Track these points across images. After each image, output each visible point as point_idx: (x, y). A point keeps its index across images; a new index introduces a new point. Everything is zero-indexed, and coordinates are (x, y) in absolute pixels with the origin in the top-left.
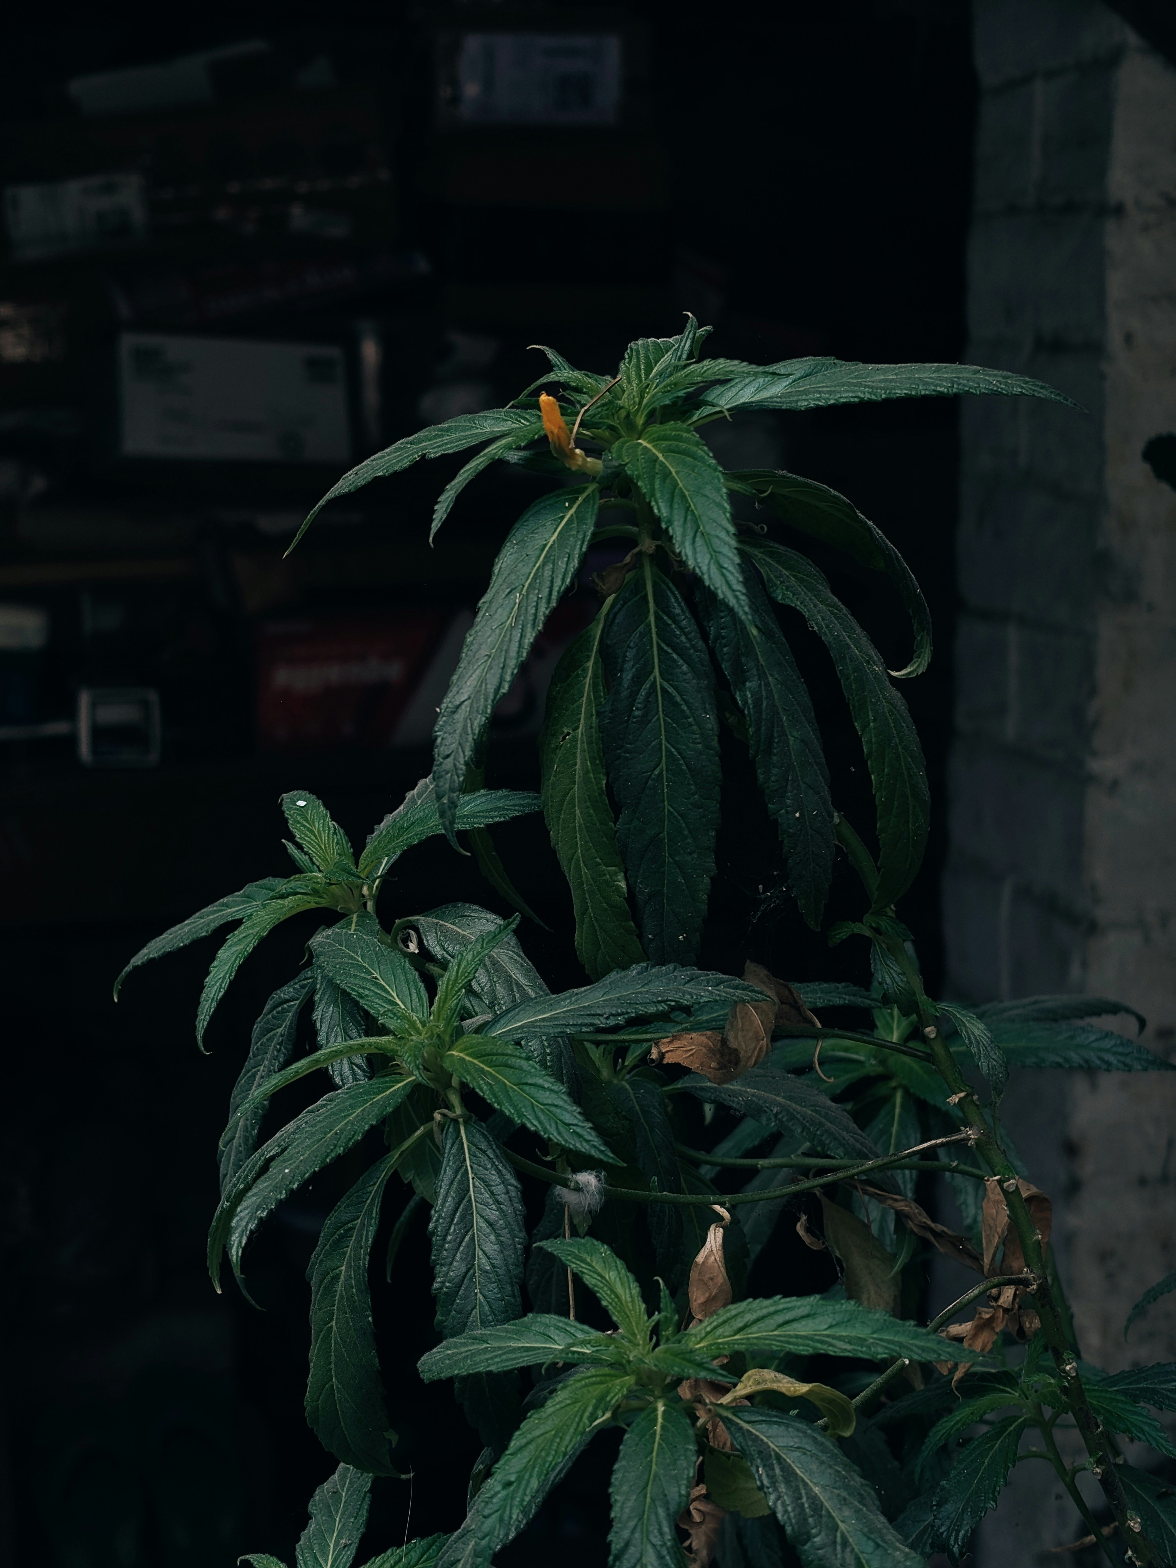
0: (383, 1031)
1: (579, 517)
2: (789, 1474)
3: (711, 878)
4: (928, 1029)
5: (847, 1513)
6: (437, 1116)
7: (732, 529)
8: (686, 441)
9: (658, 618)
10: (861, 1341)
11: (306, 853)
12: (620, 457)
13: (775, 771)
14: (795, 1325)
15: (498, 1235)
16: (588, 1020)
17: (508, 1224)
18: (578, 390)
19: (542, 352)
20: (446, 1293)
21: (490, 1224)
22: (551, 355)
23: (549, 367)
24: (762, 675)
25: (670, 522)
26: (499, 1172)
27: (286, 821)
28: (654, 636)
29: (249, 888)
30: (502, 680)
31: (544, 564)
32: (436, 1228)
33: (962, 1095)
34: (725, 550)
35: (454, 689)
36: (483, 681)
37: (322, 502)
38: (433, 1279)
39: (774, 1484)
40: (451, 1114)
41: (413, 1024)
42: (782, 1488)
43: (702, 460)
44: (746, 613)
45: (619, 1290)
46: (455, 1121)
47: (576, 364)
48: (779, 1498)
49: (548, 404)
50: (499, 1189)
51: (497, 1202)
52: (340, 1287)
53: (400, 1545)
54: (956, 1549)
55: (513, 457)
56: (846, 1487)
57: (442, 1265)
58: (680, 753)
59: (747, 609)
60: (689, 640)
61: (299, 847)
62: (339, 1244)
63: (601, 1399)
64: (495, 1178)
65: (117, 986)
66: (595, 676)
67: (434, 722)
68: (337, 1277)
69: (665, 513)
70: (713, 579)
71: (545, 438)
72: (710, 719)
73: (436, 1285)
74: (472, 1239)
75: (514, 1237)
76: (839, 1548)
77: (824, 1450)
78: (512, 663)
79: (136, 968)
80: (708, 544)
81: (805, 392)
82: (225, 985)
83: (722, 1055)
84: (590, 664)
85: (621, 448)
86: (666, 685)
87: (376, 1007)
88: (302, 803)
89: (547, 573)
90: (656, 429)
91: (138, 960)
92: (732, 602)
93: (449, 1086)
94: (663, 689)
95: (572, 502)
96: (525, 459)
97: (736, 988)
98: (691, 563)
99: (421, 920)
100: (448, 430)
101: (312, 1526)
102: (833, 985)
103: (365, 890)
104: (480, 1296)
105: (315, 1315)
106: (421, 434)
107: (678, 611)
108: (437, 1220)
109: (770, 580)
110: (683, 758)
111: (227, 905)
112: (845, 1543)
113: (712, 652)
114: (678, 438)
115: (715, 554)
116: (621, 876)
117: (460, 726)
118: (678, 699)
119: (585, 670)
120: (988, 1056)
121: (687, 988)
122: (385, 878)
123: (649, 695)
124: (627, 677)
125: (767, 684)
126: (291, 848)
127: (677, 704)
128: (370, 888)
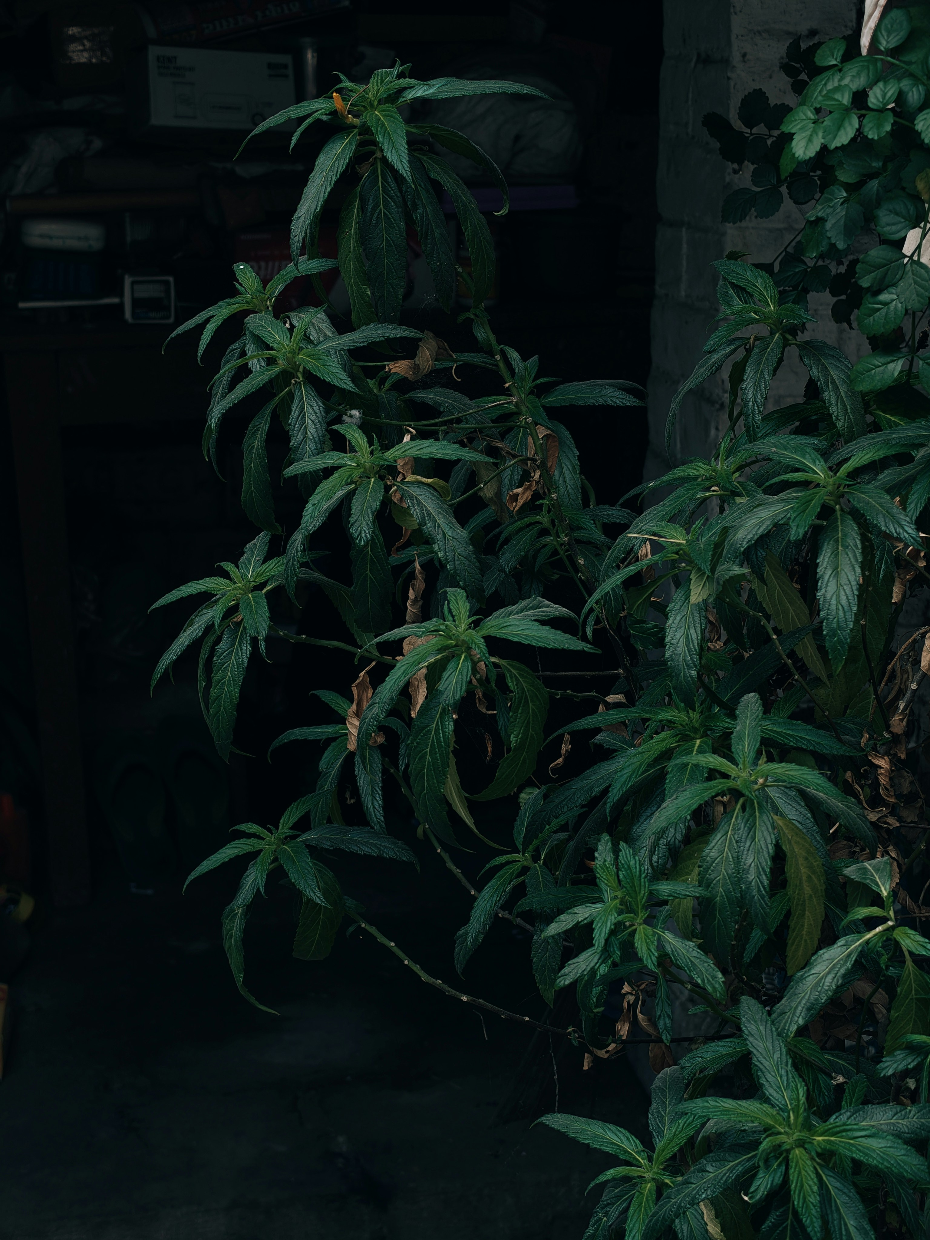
0: (272, 349)
1: (350, 143)
2: (419, 503)
4: (496, 356)
5: (440, 516)
6: (293, 381)
7: (406, 147)
8: (392, 112)
9: (382, 184)
10: (447, 454)
11: (244, 287)
12: (366, 118)
13: (429, 246)
14: (424, 450)
15: (315, 425)
16: (353, 344)
17: (319, 421)
18: (351, 91)
19: (338, 75)
20: (295, 447)
21: (313, 421)
22: (342, 77)
23: (341, 81)
24: (424, 207)
25: (383, 144)
26: (316, 402)
27: (235, 274)
28: (381, 191)
29: (219, 304)
30: (317, 206)
31: (335, 161)
32: (291, 422)
33: (510, 383)
34: (403, 155)
35: (299, 210)
36: (310, 206)
37: (249, 137)
38: (290, 441)
39: (413, 505)
40: (298, 380)
41: (283, 346)
42: (416, 507)
43: (398, 120)
44: (410, 179)
45: (359, 440)
46: (300, 383)
47: (352, 80)
48: (415, 510)
49: (336, 96)
50: (316, 408)
51: (315, 413)
52: (254, 450)
53: (279, 557)
54: (507, 570)
55: (325, 118)
56: (441, 508)
57: (294, 437)
58: (391, 238)
59: (410, 176)
60: (394, 193)
61: (241, 284)
62: (254, 434)
63: (350, 476)
64: (315, 404)
65: (164, 347)
66: (358, 208)
67: (291, 223)
68: (253, 447)
69: (381, 140)
70: (398, 165)
71: (336, 110)
72: (403, 225)
73: (291, 444)
74: (305, 427)
75: (321, 426)
76: (436, 528)
77: (434, 496)
78: (321, 200)
79: (172, 338)
80: (397, 152)
81: (442, 92)
82: (209, 338)
83: (415, 369)
84: (357, 203)
85: (367, 114)
86: (385, 211)
87: (269, 341)
88: (242, 267)
89: (336, 164)
90: (380, 107)
91: (173, 335)
92: (405, 175)
93: (298, 371)
94: (384, 213)
95: (348, 136)
96: (329, 119)
97: (412, 332)
98: (390, 160)
99: (291, 314)
100: (300, 107)
101: (246, 555)
102: (476, 354)
103: (268, 303)
104: (308, 448)
105: (245, 463)
106: (289, 109)
107: (390, 181)
108: (292, 420)
109: (428, 169)
110: (392, 240)
111: (210, 311)
112: (439, 526)
113: (403, 198)
114: (389, 111)
115: (399, 156)
116: (368, 290)
117: (300, 225)
118: (390, 216)
119: (355, 206)
120: (518, 365)
121: (392, 332)
122: (277, 298)
123: (378, 215)
124: (370, 208)
125: (426, 211)
126: (237, 285)
127: (389, 219)
128: (270, 302)
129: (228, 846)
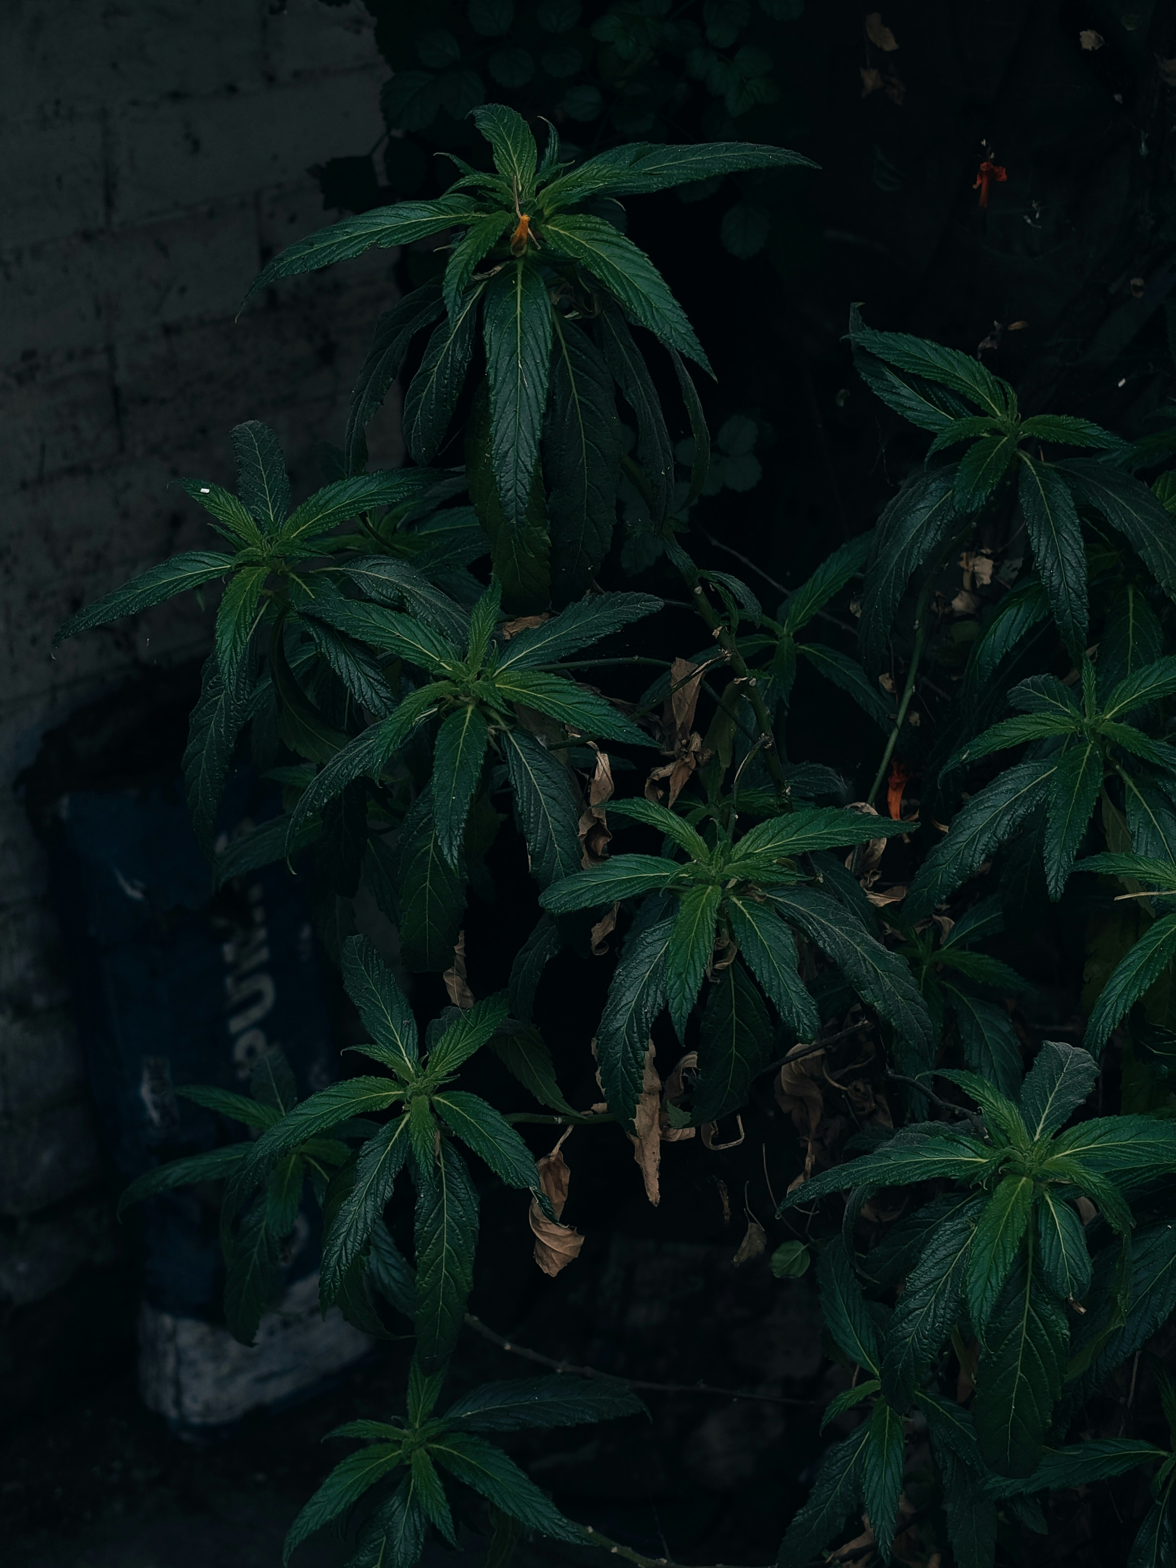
3: (613, 526)
4: (697, 589)
6: (490, 730)
11: (232, 532)
16: (573, 643)
17: (563, 796)
18: (492, 190)
19: (448, 158)
20: (538, 852)
22: (456, 160)
25: (628, 302)
27: (199, 506)
28: (569, 365)
32: (523, 809)
33: (720, 628)
34: (679, 320)
40: (502, 728)
43: (628, 249)
44: (707, 366)
45: (682, 831)
46: (506, 732)
48: (825, 941)
50: (551, 773)
51: (554, 783)
57: (531, 834)
58: (597, 446)
59: (707, 362)
61: (225, 526)
64: (545, 766)
69: (622, 294)
70: (675, 340)
72: (615, 421)
74: (544, 811)
76: (862, 962)
78: (537, 415)
86: (583, 400)
87: (414, 658)
88: (206, 491)
90: (566, 219)
94: (580, 402)
104: (558, 848)
107: (585, 345)
108: (523, 804)
110: (599, 449)
116: (545, 532)
118: (594, 408)
126: (218, 528)
127: (590, 410)
129: (337, 1469)
